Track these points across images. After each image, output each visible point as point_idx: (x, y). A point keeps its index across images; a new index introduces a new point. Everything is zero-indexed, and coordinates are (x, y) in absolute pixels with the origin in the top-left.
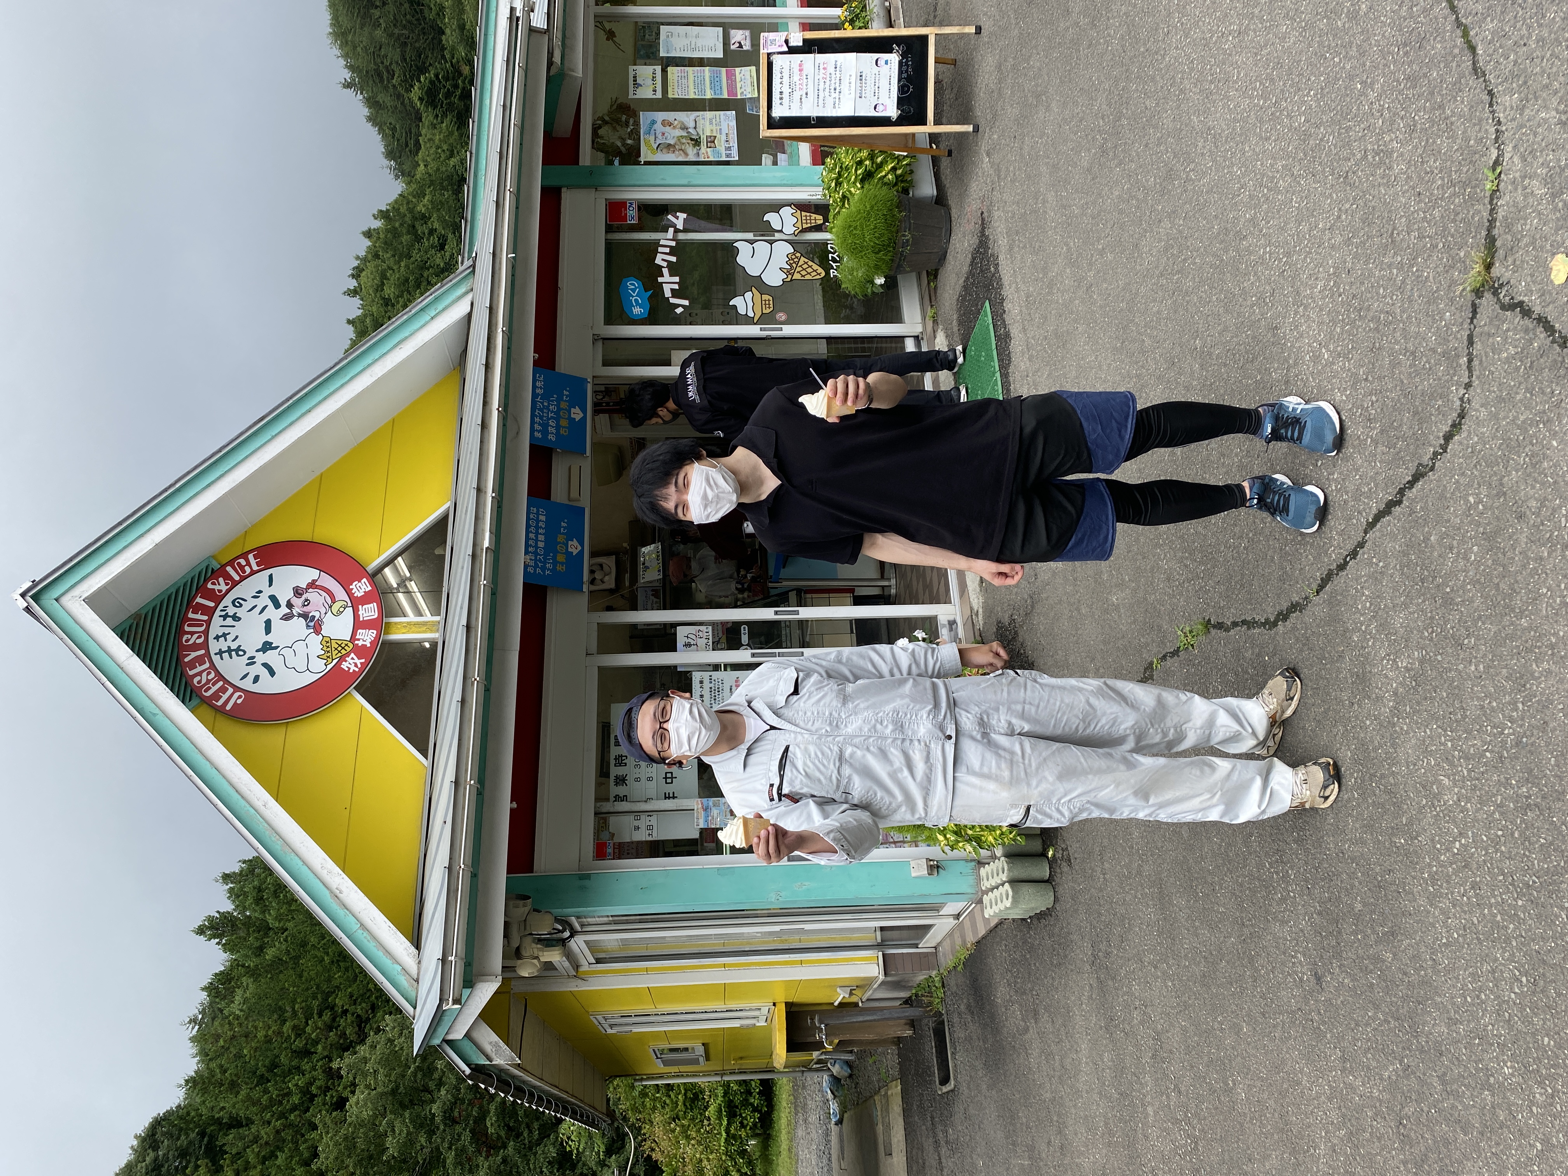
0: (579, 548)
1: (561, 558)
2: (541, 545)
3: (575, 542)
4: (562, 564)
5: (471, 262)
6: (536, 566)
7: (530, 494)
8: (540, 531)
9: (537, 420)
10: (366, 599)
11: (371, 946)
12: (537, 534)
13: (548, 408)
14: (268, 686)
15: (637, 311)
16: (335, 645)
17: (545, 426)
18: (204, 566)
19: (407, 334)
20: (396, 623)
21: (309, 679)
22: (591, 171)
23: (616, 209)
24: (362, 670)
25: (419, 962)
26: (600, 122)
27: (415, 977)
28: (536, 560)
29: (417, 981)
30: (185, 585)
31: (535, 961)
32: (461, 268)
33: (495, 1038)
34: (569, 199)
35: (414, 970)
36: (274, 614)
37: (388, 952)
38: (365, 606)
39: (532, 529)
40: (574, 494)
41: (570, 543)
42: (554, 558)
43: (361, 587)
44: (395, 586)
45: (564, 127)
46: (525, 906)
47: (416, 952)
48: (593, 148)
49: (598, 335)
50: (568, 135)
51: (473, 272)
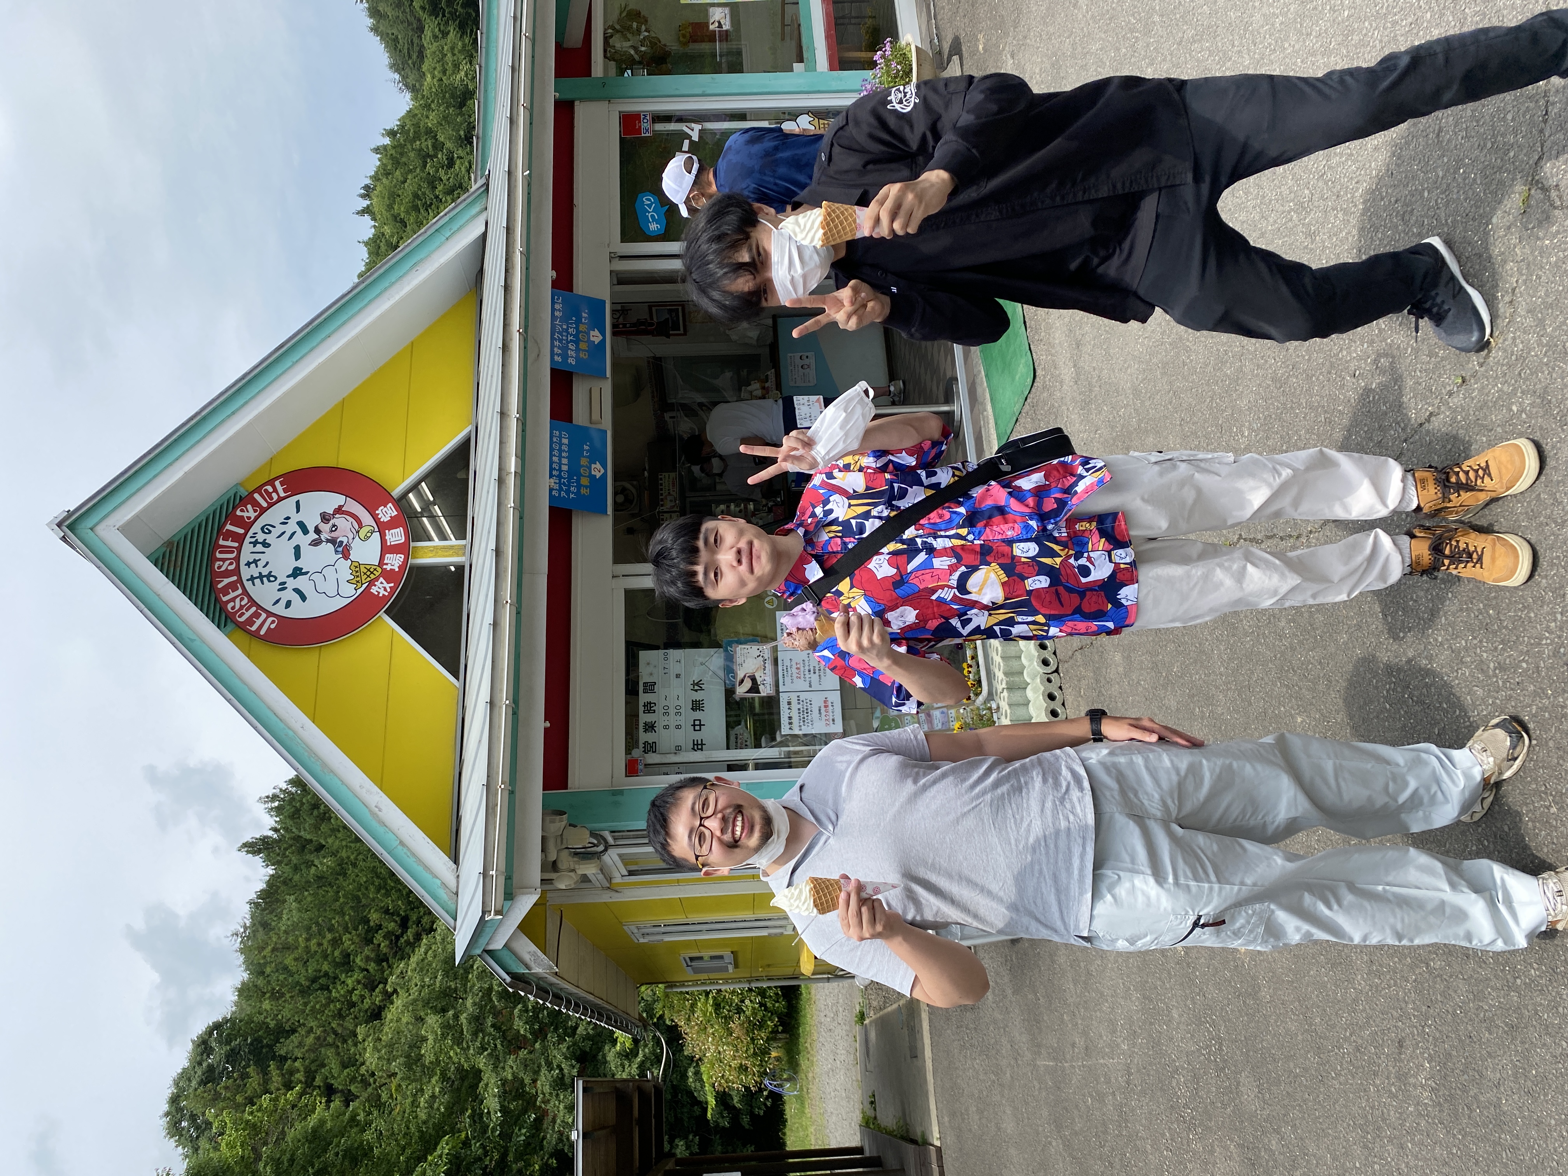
0: (602, 471)
1: (585, 481)
2: (565, 468)
3: (598, 465)
4: (586, 487)
5: (483, 181)
6: (560, 490)
7: (552, 417)
8: (564, 454)
9: (557, 343)
10: (393, 524)
11: (411, 861)
12: (560, 457)
13: (567, 330)
14: (299, 611)
15: (653, 227)
16: (363, 570)
17: (565, 349)
18: (232, 494)
19: (422, 256)
20: (422, 547)
21: (339, 603)
22: (603, 83)
23: (629, 121)
24: (391, 593)
25: (458, 876)
26: (610, 31)
27: (454, 890)
28: (560, 483)
29: (457, 894)
30: (214, 513)
31: (572, 874)
32: (474, 187)
33: (533, 948)
34: (583, 113)
35: (452, 883)
36: (303, 541)
37: (427, 868)
38: (392, 531)
39: (556, 453)
40: (596, 416)
41: (593, 466)
42: (578, 481)
43: (387, 512)
44: (419, 510)
45: (575, 39)
46: (561, 821)
47: (454, 866)
48: (605, 57)
49: (615, 253)
50: (579, 45)
51: (487, 190)
